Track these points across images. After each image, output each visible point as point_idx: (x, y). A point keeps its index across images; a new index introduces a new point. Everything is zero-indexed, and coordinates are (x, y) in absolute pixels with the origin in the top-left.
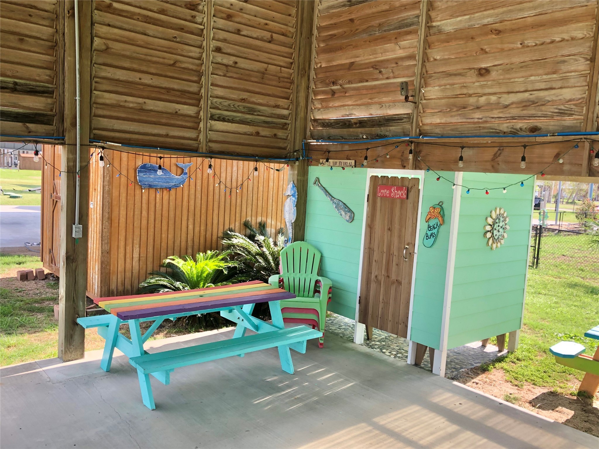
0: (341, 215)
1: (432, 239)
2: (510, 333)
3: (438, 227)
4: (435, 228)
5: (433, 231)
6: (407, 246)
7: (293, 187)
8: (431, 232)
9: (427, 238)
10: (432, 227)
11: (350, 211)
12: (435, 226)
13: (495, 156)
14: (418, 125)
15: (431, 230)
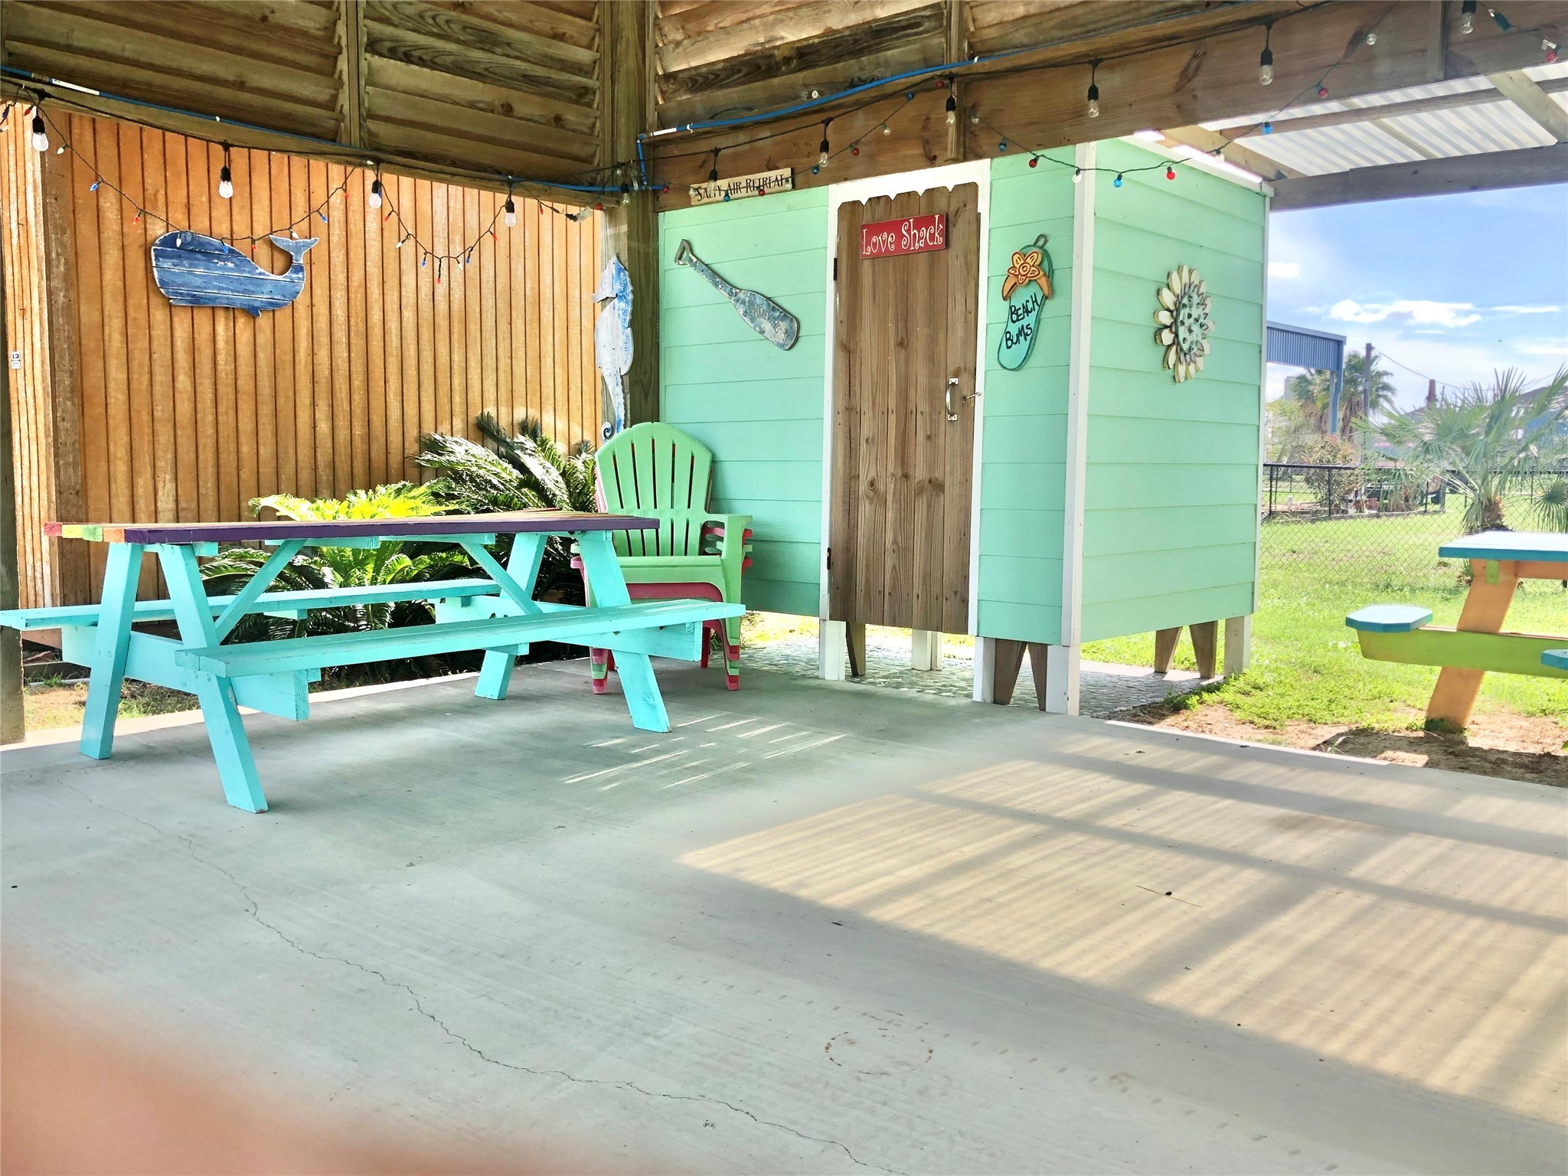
0: (762, 332)
1: (1024, 344)
2: (1228, 621)
3: (1037, 308)
4: (1028, 312)
5: (1024, 322)
6: (953, 380)
7: (619, 271)
8: (1019, 324)
9: (1009, 343)
10: (1020, 312)
11: (786, 315)
12: (1030, 306)
13: (1186, 77)
14: (963, 32)
15: (1018, 320)
